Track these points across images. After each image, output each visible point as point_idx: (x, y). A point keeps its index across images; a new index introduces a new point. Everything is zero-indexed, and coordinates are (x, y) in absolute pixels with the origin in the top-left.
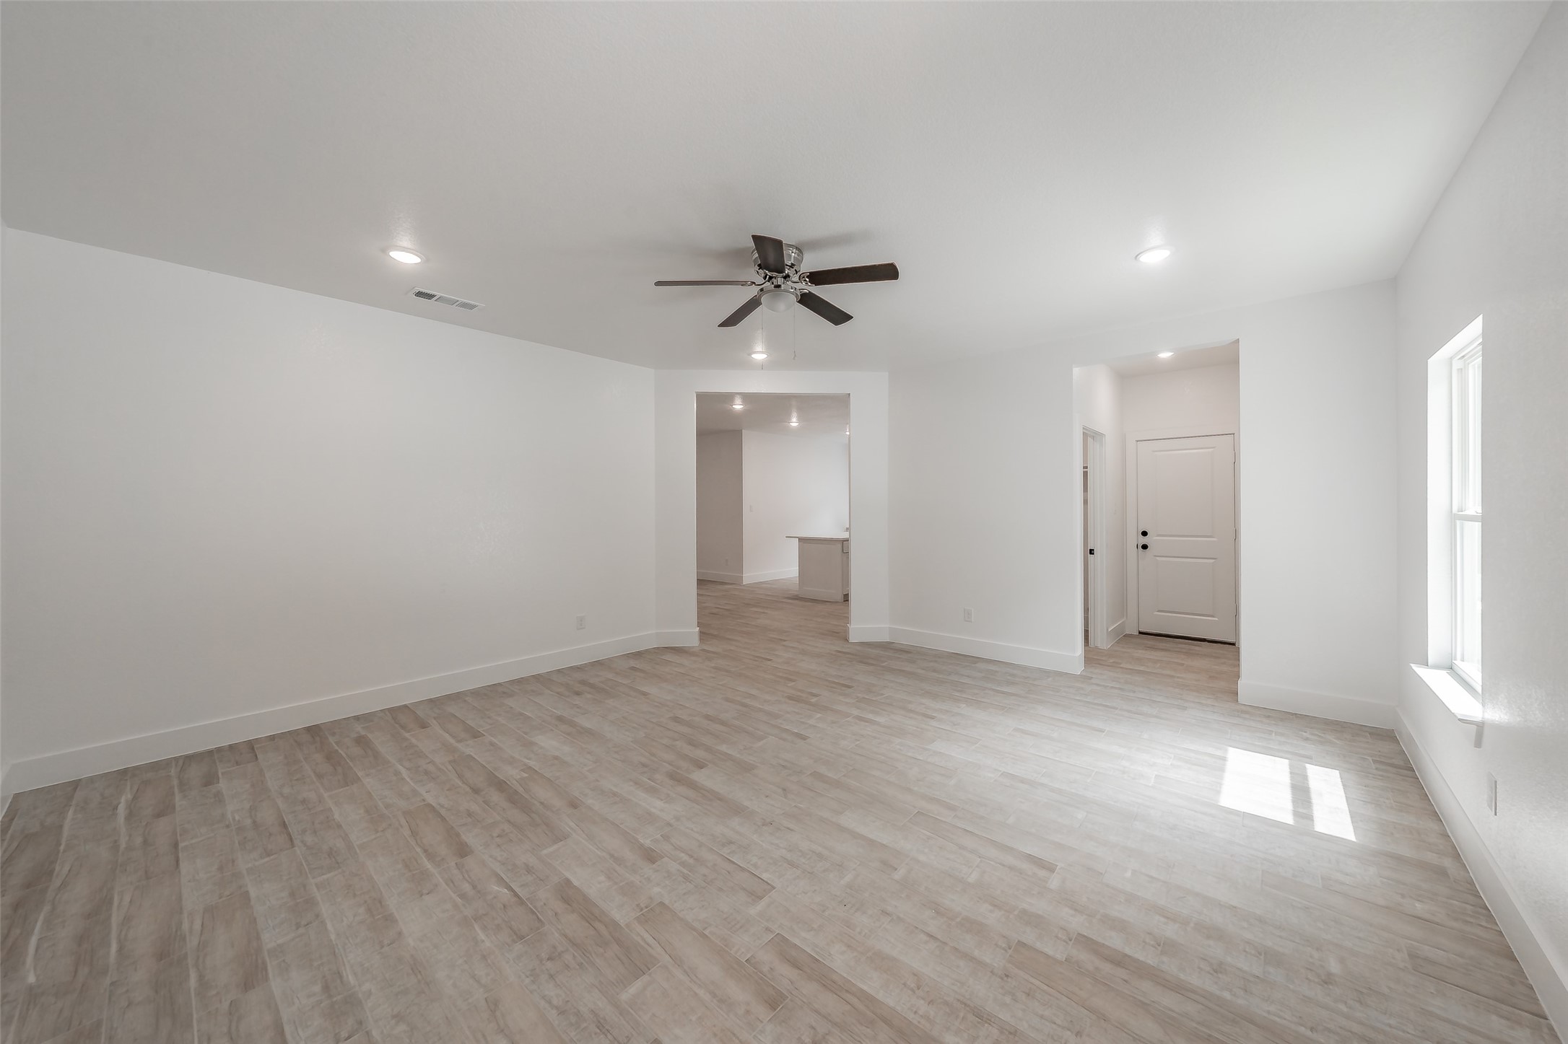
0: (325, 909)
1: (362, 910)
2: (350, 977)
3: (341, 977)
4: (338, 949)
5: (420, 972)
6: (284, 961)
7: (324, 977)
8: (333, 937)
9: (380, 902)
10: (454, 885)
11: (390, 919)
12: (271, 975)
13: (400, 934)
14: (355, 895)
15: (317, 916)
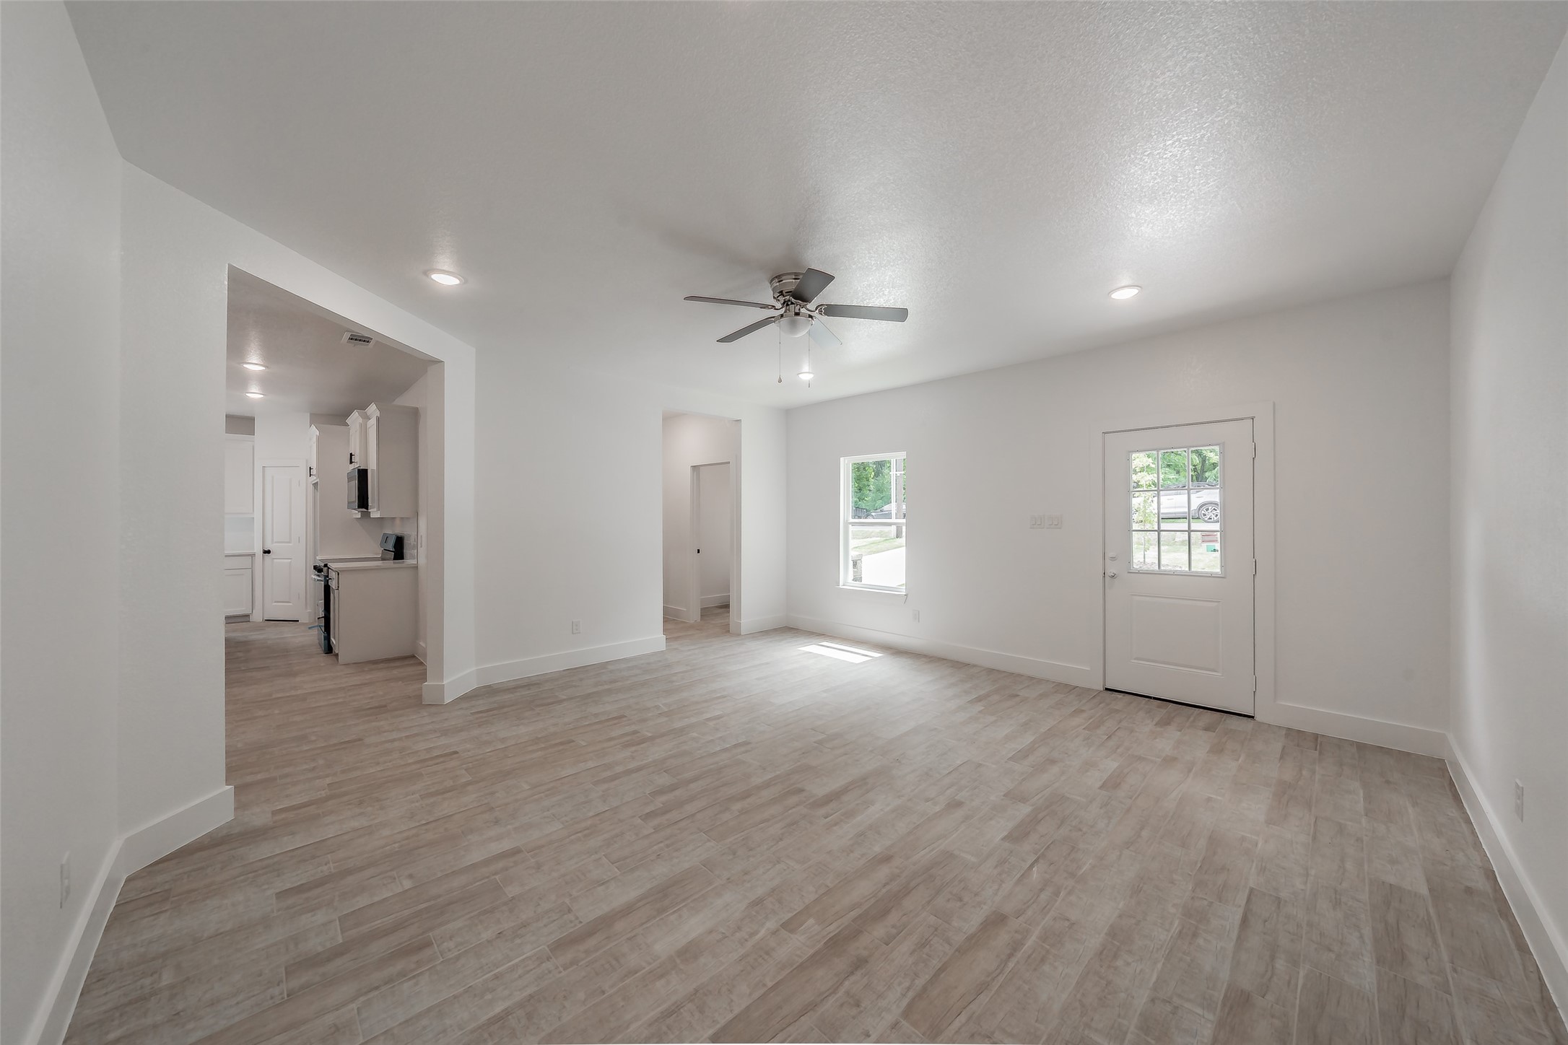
0: (1141, 999)
1: (1119, 963)
2: (1176, 925)
3: (1180, 932)
4: (1165, 951)
5: (1138, 887)
6: (1208, 988)
7: (1190, 943)
8: (1159, 966)
9: (1101, 953)
10: (1048, 905)
11: (1113, 933)
12: (1225, 985)
13: (1120, 916)
14: (1109, 983)
15: (1153, 1000)
